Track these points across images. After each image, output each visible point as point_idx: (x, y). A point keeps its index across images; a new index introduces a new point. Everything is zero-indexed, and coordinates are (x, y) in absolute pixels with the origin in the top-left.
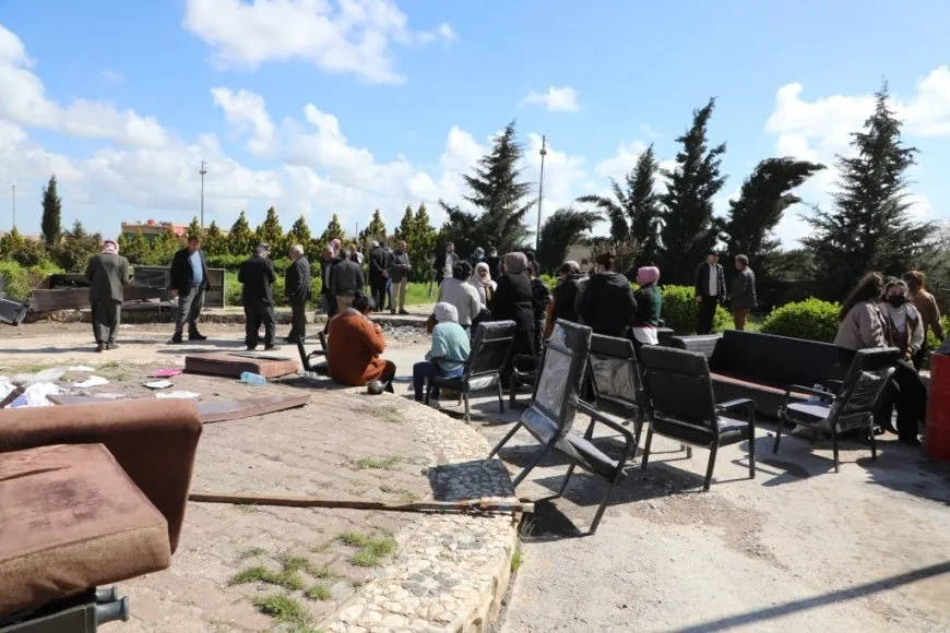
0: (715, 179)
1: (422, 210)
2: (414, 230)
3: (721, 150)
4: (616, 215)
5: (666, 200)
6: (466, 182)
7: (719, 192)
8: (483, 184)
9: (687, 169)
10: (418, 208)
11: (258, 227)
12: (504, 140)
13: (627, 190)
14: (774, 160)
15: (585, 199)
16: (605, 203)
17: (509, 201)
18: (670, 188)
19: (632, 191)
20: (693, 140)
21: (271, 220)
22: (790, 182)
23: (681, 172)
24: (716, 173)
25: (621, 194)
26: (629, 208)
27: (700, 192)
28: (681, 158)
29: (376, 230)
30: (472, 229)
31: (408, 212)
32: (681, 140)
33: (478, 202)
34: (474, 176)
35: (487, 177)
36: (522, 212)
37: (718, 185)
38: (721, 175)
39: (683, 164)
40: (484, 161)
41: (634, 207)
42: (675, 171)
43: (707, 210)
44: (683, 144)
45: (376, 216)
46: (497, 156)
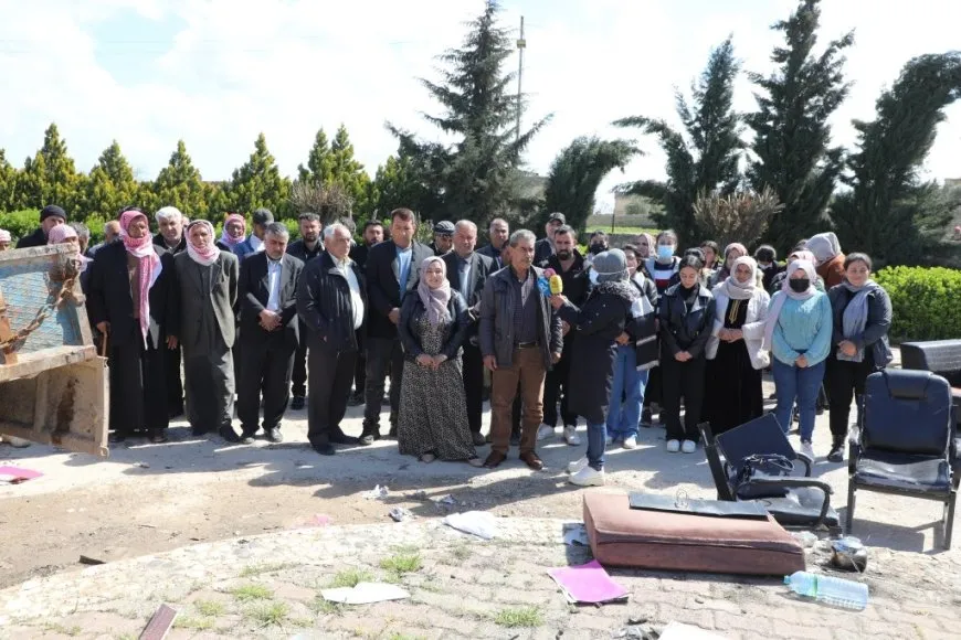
0: (837, 87)
1: (341, 136)
2: (334, 170)
3: (847, 41)
4: (673, 145)
5: (756, 122)
6: (429, 91)
7: (840, 107)
8: (454, 95)
9: (792, 71)
10: (336, 132)
11: (29, 160)
12: (485, 23)
13: (694, 106)
14: (931, 56)
15: (626, 122)
16: (657, 127)
17: (498, 121)
18: (764, 103)
19: (700, 107)
20: (800, 28)
21: (52, 148)
22: (953, 92)
23: (780, 77)
24: (837, 79)
25: (686, 111)
26: (696, 133)
27: (811, 109)
28: (780, 56)
29: (262, 166)
30: (447, 170)
31: (320, 139)
32: (782, 25)
33: (446, 125)
34: (441, 82)
35: (460, 82)
36: (522, 141)
37: (838, 97)
38: (845, 80)
39: (785, 64)
40: (451, 57)
41: (703, 134)
42: (773, 76)
43: (820, 135)
44: (783, 33)
45: (260, 144)
46: (474, 48)
